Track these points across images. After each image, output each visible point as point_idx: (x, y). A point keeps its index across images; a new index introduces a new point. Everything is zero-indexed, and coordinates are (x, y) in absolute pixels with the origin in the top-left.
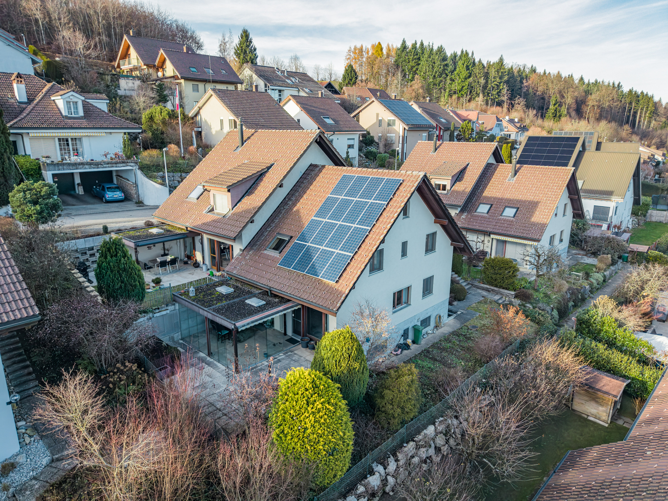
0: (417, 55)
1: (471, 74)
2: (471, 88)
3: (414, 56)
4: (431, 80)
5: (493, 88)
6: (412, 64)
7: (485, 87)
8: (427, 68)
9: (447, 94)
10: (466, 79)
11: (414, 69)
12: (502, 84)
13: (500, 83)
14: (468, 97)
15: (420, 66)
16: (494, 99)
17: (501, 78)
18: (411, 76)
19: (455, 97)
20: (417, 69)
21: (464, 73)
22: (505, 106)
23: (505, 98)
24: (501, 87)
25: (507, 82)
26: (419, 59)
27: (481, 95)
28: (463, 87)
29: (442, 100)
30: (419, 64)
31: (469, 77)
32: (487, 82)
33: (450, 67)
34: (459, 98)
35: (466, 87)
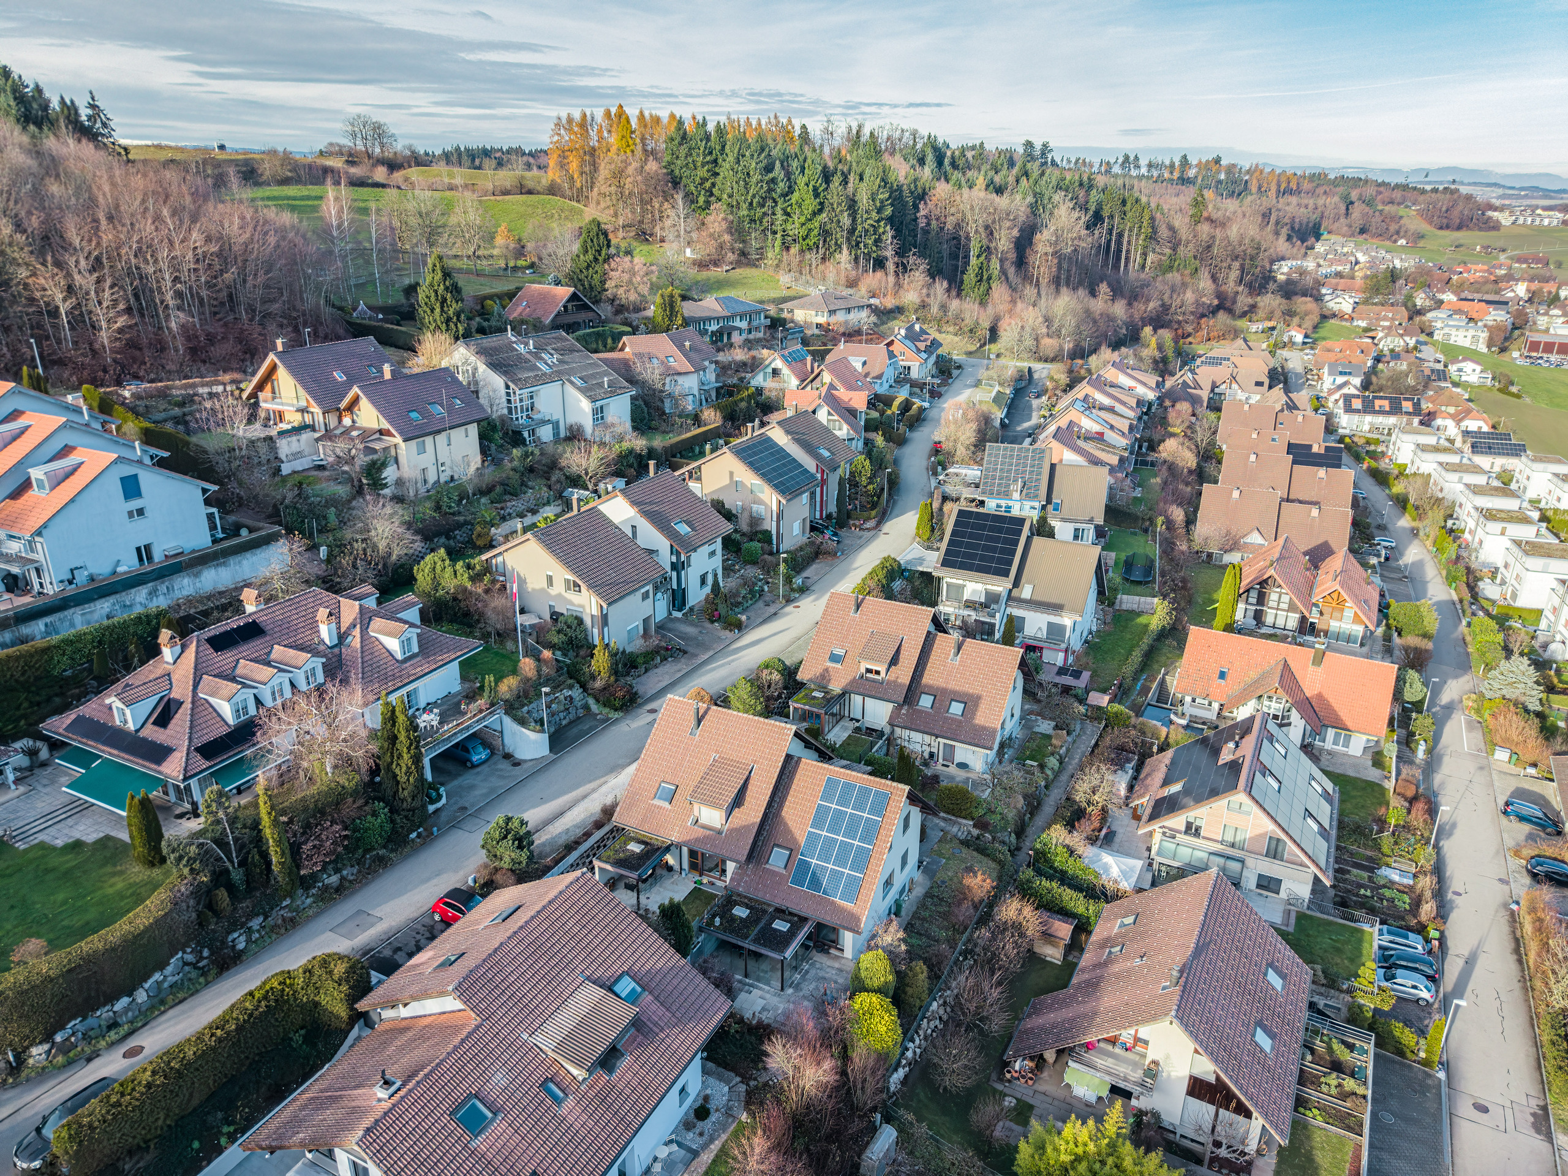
0: (711, 153)
1: (821, 204)
2: (825, 233)
3: (705, 156)
4: (745, 213)
5: (867, 231)
6: (702, 172)
7: (852, 231)
8: (735, 186)
9: (778, 243)
10: (814, 214)
11: (708, 185)
12: (882, 224)
13: (878, 221)
14: (821, 251)
15: (720, 177)
16: (869, 254)
17: (879, 211)
18: (701, 199)
19: (794, 250)
20: (713, 185)
21: (811, 204)
22: (890, 266)
23: (889, 253)
24: (881, 230)
25: (890, 220)
26: (715, 161)
27: (845, 247)
28: (810, 230)
29: (770, 255)
30: (717, 174)
31: (820, 211)
32: (854, 220)
33: (781, 185)
34: (802, 251)
35: (816, 232)
